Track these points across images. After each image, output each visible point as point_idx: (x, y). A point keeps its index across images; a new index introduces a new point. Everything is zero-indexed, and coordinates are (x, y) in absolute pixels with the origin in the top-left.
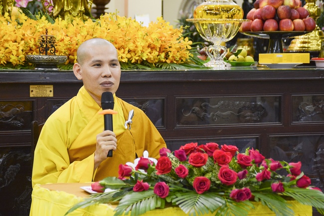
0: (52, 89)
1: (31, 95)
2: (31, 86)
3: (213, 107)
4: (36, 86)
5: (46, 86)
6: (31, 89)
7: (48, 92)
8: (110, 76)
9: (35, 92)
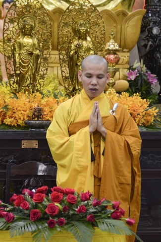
0: (37, 143)
1: (23, 147)
2: (22, 141)
3: (157, 157)
4: (26, 141)
5: (33, 141)
6: (22, 143)
7: (35, 145)
8: (96, 85)
9: (25, 145)
